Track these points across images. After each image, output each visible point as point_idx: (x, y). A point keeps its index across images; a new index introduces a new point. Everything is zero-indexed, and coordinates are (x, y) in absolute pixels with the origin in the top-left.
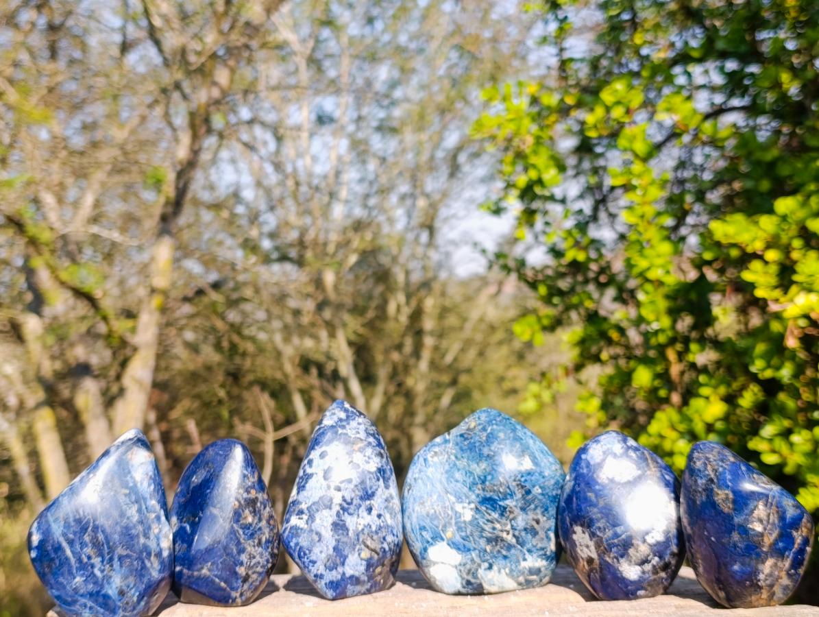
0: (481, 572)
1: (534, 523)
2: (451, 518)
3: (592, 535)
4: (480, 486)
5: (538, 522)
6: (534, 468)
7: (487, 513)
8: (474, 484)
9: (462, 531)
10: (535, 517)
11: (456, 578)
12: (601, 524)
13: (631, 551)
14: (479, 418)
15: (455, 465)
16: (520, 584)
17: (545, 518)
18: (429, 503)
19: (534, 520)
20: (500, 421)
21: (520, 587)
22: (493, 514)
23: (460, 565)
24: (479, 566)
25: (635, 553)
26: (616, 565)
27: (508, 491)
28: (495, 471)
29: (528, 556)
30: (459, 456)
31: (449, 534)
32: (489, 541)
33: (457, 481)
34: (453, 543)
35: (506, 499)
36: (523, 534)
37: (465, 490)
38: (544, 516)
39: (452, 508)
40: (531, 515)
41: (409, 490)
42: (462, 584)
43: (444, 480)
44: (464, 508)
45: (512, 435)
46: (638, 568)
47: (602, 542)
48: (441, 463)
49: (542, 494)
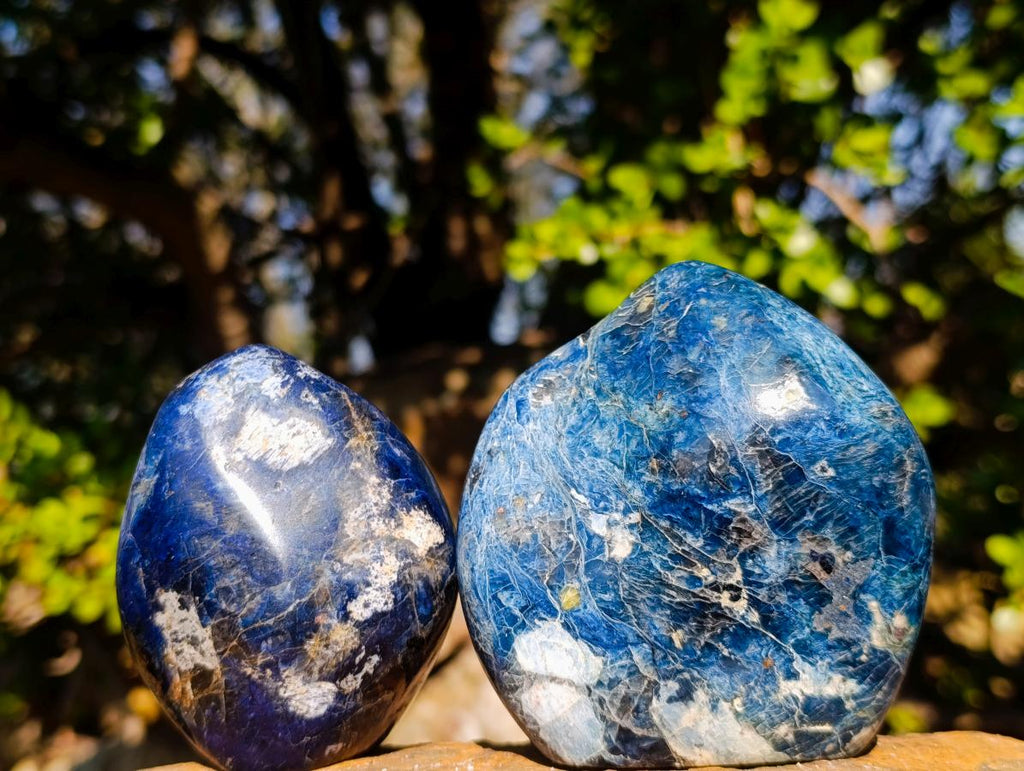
0: (658, 707)
1: (816, 568)
2: (577, 554)
3: (207, 611)
4: (654, 463)
5: (827, 564)
6: (813, 407)
7: (675, 537)
8: (640, 457)
9: (605, 590)
10: (820, 551)
11: (590, 723)
12: (230, 580)
13: (311, 646)
14: (663, 285)
15: (594, 411)
16: (782, 746)
17: (849, 555)
18: (520, 514)
19: (813, 556)
20: (720, 288)
21: (783, 756)
22: (689, 539)
23: (600, 684)
24: (654, 688)
25: (322, 649)
26: (270, 684)
27: (733, 470)
28: (698, 416)
29: (799, 664)
30: (606, 388)
31: (569, 596)
32: (679, 616)
33: (597, 454)
34: (581, 622)
35: (728, 496)
36: (782, 598)
37: (618, 475)
38: (847, 548)
39: (580, 526)
40: (805, 546)
41: (474, 481)
42: (607, 739)
43: (564, 453)
44: (609, 525)
45: (749, 321)
46: (329, 687)
47: (233, 628)
48: (559, 410)
49: (841, 484)
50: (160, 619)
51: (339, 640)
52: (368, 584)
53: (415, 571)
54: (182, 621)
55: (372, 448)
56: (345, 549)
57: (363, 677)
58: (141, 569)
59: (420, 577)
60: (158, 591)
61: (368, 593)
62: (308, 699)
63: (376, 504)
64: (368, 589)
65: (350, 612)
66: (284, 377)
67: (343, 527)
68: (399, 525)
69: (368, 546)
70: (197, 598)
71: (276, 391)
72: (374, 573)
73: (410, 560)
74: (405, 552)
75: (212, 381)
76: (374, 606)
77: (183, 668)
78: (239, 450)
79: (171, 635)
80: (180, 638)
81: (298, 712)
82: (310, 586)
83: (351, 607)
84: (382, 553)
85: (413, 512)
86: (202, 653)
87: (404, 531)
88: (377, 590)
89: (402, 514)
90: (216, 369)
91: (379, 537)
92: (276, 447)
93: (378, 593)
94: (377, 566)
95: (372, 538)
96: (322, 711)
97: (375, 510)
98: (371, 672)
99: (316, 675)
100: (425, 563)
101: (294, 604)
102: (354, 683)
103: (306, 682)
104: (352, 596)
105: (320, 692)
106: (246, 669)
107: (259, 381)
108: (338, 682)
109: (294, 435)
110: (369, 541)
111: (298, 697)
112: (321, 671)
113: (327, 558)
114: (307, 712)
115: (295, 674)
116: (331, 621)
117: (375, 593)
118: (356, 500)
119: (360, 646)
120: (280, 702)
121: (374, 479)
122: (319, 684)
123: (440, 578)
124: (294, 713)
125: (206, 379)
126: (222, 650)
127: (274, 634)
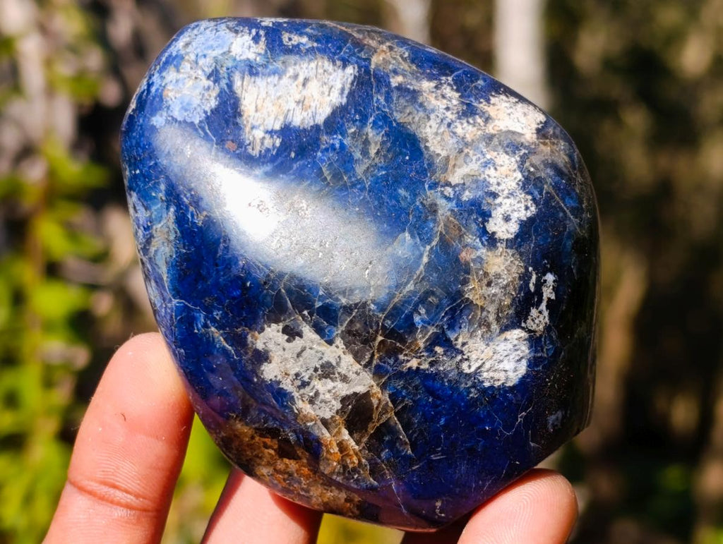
50: (269, 372)
51: (499, 271)
52: (494, 195)
53: (535, 159)
54: (299, 355)
55: (401, 56)
56: (445, 170)
57: (548, 307)
58: (213, 329)
59: (547, 164)
60: (249, 338)
61: (500, 205)
62: (501, 361)
63: (448, 109)
64: (498, 201)
65: (494, 233)
66: (250, 33)
67: (427, 148)
68: (488, 119)
69: (467, 155)
70: (306, 312)
71: (251, 50)
72: (492, 181)
73: (523, 151)
74: (512, 144)
75: (171, 75)
76: (515, 216)
77: (328, 415)
78: (253, 128)
79: (292, 382)
80: (306, 379)
81: (497, 384)
82: (431, 225)
83: (491, 227)
84: (488, 156)
85: (493, 100)
86: (345, 379)
87: (497, 122)
88: (508, 198)
89: (483, 106)
90: (167, 63)
91: (473, 140)
92: (292, 105)
93: (512, 200)
94: (492, 172)
95: (467, 145)
96: (523, 369)
97: (450, 116)
98: (553, 297)
99: (495, 327)
100: (542, 147)
101: (426, 254)
102: (541, 318)
103: (488, 340)
104: (486, 216)
105: (510, 346)
106: (409, 365)
107: (225, 49)
108: (523, 325)
109: (304, 85)
110: (466, 151)
111: (487, 365)
112: (498, 319)
113: (430, 188)
114: (507, 378)
115: (471, 336)
116: (479, 253)
117: (508, 201)
118: (421, 114)
119: (526, 269)
120: (470, 383)
121: (427, 85)
122: (503, 336)
123: (567, 159)
124: (492, 387)
125: (163, 78)
126: (368, 357)
127: (423, 300)
